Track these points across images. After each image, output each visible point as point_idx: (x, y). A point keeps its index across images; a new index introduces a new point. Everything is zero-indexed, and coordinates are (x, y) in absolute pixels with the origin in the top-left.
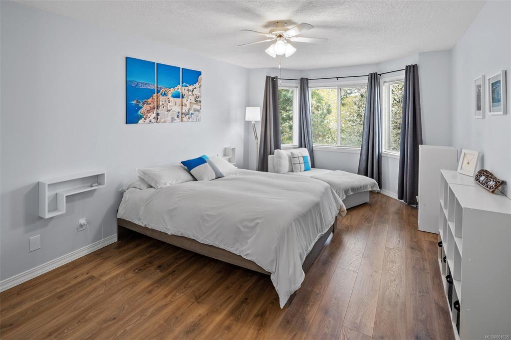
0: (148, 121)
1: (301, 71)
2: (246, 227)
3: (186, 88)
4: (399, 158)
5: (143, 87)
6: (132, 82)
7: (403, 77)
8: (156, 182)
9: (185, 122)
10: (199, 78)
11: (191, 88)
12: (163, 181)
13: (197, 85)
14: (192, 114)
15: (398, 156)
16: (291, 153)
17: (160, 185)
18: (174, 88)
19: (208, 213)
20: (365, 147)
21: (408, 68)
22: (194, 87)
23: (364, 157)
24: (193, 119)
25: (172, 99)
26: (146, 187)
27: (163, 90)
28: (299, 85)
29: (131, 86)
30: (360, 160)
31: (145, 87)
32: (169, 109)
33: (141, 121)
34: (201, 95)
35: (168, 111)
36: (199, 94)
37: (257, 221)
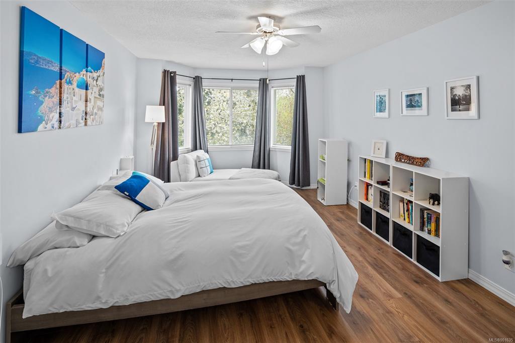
0: (49, 126)
1: (195, 68)
2: (295, 244)
3: (90, 74)
4: (290, 151)
5: (45, 67)
6: (30, 54)
7: (295, 84)
8: (108, 227)
9: (90, 126)
10: (103, 62)
11: (95, 75)
12: (118, 223)
13: (100, 72)
14: (96, 114)
15: (289, 150)
16: (197, 156)
17: (117, 229)
18: (79, 73)
19: (239, 244)
20: (258, 144)
21: (298, 77)
22: (98, 74)
23: (257, 153)
24: (97, 121)
25: (77, 90)
26: (86, 240)
27: (68, 75)
28: (192, 84)
29: (29, 62)
30: (253, 156)
31: (47, 67)
32: (74, 106)
33: (41, 127)
34: (103, 87)
35: (73, 109)
36: (103, 85)
37: (303, 234)
